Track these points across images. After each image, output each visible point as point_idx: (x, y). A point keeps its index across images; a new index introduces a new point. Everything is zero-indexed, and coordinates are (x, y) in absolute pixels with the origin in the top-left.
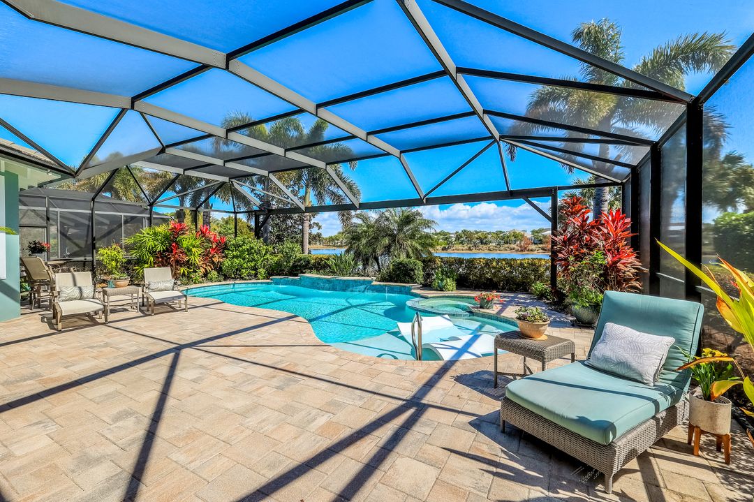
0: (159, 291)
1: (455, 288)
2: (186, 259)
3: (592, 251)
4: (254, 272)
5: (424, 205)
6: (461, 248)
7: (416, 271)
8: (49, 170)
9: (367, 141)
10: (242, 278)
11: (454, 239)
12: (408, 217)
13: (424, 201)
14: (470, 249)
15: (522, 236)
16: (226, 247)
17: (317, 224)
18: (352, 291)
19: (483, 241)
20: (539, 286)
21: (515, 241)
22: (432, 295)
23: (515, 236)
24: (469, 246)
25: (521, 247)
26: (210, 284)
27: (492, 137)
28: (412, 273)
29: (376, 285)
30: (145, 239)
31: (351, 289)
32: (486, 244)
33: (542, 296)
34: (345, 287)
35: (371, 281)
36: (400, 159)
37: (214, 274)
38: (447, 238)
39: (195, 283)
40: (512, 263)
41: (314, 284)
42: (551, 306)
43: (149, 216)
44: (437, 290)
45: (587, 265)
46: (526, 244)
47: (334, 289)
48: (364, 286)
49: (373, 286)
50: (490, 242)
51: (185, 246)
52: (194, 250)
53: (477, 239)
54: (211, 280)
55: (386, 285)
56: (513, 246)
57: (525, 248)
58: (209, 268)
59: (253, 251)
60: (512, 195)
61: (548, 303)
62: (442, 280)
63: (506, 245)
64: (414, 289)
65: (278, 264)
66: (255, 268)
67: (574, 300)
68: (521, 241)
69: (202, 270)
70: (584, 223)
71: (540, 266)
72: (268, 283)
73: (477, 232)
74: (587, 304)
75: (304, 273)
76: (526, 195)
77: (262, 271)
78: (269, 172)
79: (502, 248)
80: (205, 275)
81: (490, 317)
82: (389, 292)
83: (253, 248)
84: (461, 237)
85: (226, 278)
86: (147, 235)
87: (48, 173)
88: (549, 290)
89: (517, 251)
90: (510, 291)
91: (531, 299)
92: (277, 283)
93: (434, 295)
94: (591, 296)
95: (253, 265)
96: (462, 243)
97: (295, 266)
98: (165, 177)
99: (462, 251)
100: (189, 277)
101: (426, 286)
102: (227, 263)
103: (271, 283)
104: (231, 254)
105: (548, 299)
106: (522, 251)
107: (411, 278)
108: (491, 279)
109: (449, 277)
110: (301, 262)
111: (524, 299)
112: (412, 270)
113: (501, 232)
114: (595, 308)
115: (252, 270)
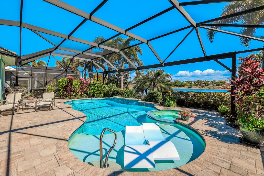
0: (46, 101)
1: (176, 106)
2: (74, 89)
3: (259, 88)
4: (99, 95)
5: (163, 66)
6: (196, 87)
7: (158, 97)
8: (6, 55)
9: (125, 34)
10: (95, 97)
11: (193, 84)
12: (158, 73)
13: (163, 64)
14: (200, 88)
15: (225, 83)
16: (89, 85)
17: (130, 77)
18: (130, 104)
19: (206, 84)
20: (224, 108)
21: (221, 85)
22: (162, 109)
23: (221, 83)
24: (200, 86)
25: (224, 87)
26: (83, 99)
27: (192, 25)
28: (156, 98)
29: (140, 103)
30: (60, 82)
31: (130, 103)
32: (207, 86)
33: (224, 114)
34: (128, 102)
35: (138, 101)
36: (147, 44)
37: (85, 95)
38: (190, 83)
39: (77, 98)
40: (208, 94)
41: (118, 101)
42: (228, 122)
43: (65, 74)
44: (166, 106)
45: (254, 99)
46: (227, 86)
47: (123, 103)
48: (136, 103)
49: (139, 103)
50: (210, 85)
51: (74, 85)
52: (76, 86)
53: (204, 84)
54: (83, 97)
55: (144, 103)
56: (220, 87)
57: (226, 88)
58: (83, 93)
59: (99, 87)
60: (207, 58)
61: (227, 119)
62: (169, 102)
63: (217, 86)
64: (156, 105)
65: (108, 92)
66: (100, 93)
67: (242, 124)
68: (224, 84)
69: (80, 94)
70: (254, 70)
71: (225, 96)
72: (103, 99)
73: (204, 81)
74: (254, 129)
75: (116, 96)
76: (216, 58)
77: (102, 94)
78: (102, 56)
79: (215, 88)
80: (81, 96)
81: (185, 126)
82: (145, 106)
83: (99, 86)
84: (196, 83)
85: (89, 97)
86: (61, 81)
87: (5, 56)
88: (229, 110)
89: (222, 89)
90: (206, 109)
91: (217, 115)
92: (106, 100)
93: (163, 109)
94: (258, 123)
95: (99, 92)
96: (196, 85)
97: (113, 93)
98: (78, 61)
99: (196, 89)
100: (75, 96)
101: (163, 104)
102: (89, 91)
103: (104, 99)
104: (91, 88)
105: (227, 116)
106: (224, 89)
107: (155, 100)
108: (197, 102)
109: (173, 101)
110: (115, 92)
111: (213, 115)
112: (156, 96)
113: (215, 81)
114: (260, 132)
115: (98, 94)
